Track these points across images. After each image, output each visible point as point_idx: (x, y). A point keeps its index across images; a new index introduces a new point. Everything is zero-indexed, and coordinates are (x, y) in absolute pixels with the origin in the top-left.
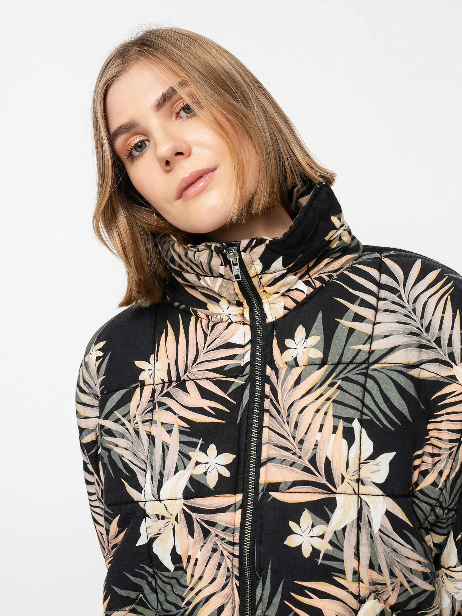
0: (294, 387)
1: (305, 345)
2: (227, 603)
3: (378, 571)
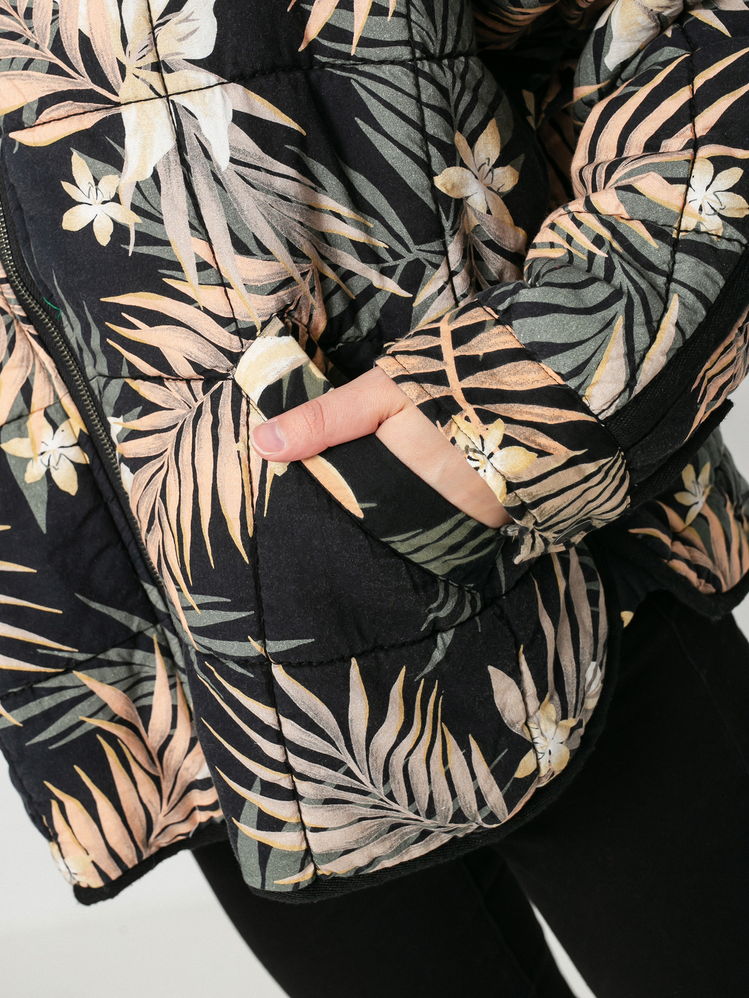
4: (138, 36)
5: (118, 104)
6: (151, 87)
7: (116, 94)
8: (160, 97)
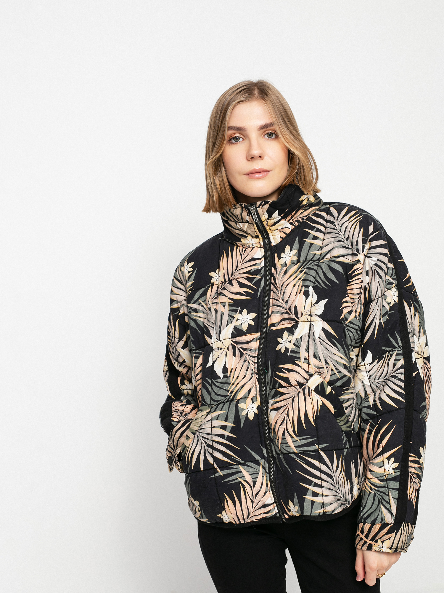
0: (284, 276)
1: (290, 255)
2: (253, 387)
3: (318, 359)
4: (308, 307)
5: (299, 322)
6: (307, 319)
7: (299, 320)
8: (309, 321)
